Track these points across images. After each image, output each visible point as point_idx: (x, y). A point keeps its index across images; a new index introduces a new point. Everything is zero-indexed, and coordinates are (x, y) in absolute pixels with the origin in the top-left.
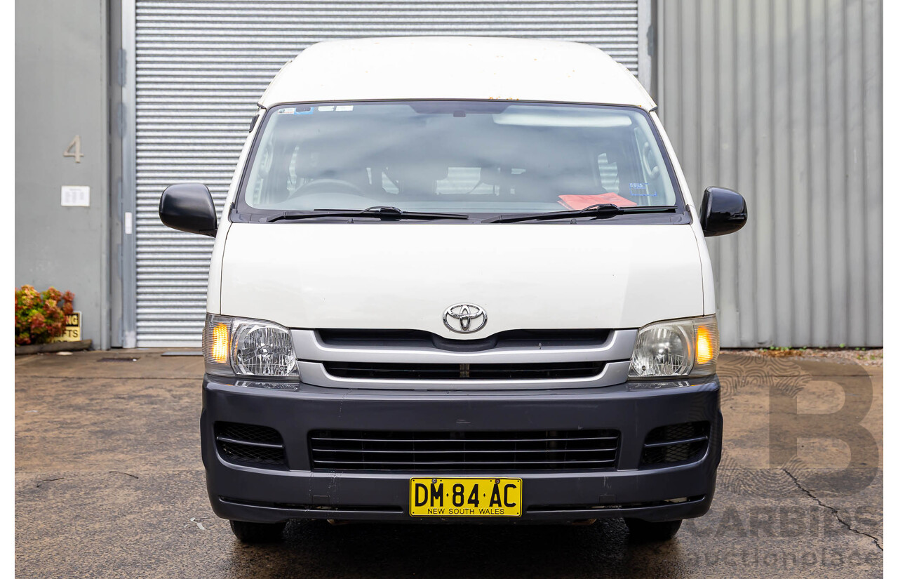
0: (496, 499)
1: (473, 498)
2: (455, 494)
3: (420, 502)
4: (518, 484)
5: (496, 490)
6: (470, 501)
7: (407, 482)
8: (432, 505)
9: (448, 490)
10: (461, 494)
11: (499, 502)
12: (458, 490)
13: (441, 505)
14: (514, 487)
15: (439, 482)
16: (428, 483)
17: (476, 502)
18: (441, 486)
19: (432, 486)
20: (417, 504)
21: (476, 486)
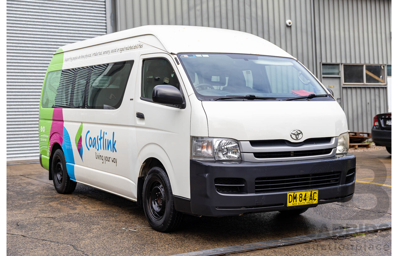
0: (311, 198)
1: (305, 198)
2: (300, 197)
3: (290, 201)
4: (317, 192)
5: (311, 195)
6: (304, 200)
7: (286, 194)
8: (294, 202)
9: (298, 196)
10: (301, 197)
11: (312, 199)
12: (301, 196)
13: (296, 202)
14: (316, 193)
15: (295, 194)
16: (292, 194)
17: (305, 200)
18: (296, 194)
19: (294, 195)
20: (290, 202)
21: (306, 194)
